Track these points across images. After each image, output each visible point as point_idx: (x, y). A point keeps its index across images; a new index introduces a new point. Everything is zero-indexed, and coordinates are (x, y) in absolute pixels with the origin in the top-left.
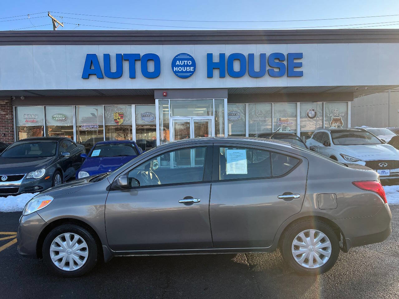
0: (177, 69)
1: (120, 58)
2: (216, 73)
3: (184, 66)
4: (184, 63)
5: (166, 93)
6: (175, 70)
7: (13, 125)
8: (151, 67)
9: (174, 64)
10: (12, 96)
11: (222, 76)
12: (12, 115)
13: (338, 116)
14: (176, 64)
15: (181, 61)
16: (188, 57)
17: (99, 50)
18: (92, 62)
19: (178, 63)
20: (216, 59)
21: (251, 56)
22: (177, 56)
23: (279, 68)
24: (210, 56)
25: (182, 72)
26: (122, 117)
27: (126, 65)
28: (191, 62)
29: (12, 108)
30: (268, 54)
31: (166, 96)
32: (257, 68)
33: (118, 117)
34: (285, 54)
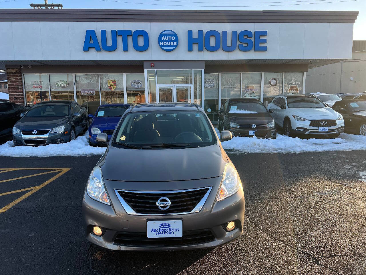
0: (162, 43)
1: (115, 34)
2: (195, 47)
3: (169, 41)
4: (169, 38)
5: (154, 65)
6: (161, 45)
7: (23, 90)
8: (141, 42)
9: (160, 40)
10: (21, 65)
11: (200, 50)
12: (22, 81)
13: (295, 85)
14: (162, 39)
15: (166, 37)
16: (172, 33)
17: (97, 27)
18: (91, 37)
19: (163, 38)
20: (195, 36)
21: (225, 33)
22: (162, 32)
23: (247, 44)
24: (190, 33)
25: (167, 46)
26: (115, 84)
27: (120, 40)
28: (174, 38)
29: (21, 75)
30: (238, 32)
31: (153, 66)
32: (229, 43)
33: (111, 84)
34: (253, 32)
